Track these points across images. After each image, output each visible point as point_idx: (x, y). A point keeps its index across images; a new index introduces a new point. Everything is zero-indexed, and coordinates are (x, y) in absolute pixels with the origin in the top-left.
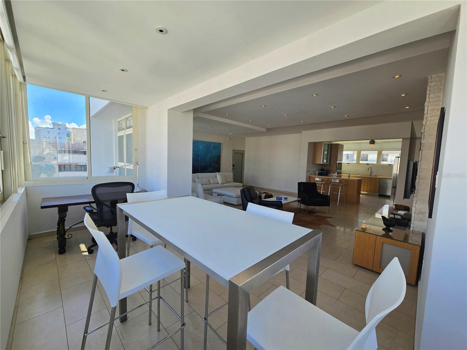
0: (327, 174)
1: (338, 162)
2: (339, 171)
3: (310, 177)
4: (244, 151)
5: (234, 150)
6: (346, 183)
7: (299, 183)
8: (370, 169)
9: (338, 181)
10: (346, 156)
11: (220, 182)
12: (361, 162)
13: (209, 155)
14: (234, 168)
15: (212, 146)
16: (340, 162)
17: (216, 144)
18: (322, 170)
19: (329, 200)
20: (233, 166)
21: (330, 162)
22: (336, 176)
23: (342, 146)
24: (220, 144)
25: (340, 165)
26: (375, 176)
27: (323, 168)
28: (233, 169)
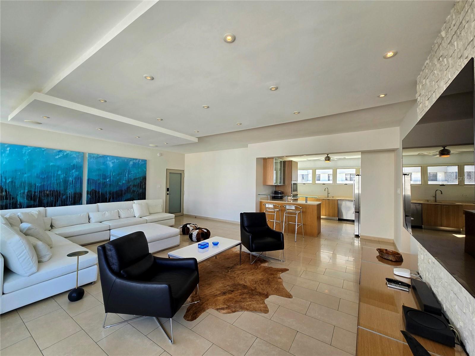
0: (281, 198)
1: (293, 182)
2: (295, 193)
3: (261, 202)
4: (184, 171)
5: (168, 169)
6: (303, 209)
7: (241, 214)
8: (326, 189)
9: (293, 208)
10: (301, 176)
11: (137, 215)
12: (317, 182)
13: (126, 176)
14: (168, 192)
15: (131, 163)
16: (295, 182)
17: (137, 161)
18: (276, 193)
19: (282, 240)
20: (168, 190)
21: (284, 182)
22: (292, 200)
23: (296, 163)
24: (146, 160)
25: (295, 186)
26: (332, 197)
27: (278, 189)
28: (168, 194)
